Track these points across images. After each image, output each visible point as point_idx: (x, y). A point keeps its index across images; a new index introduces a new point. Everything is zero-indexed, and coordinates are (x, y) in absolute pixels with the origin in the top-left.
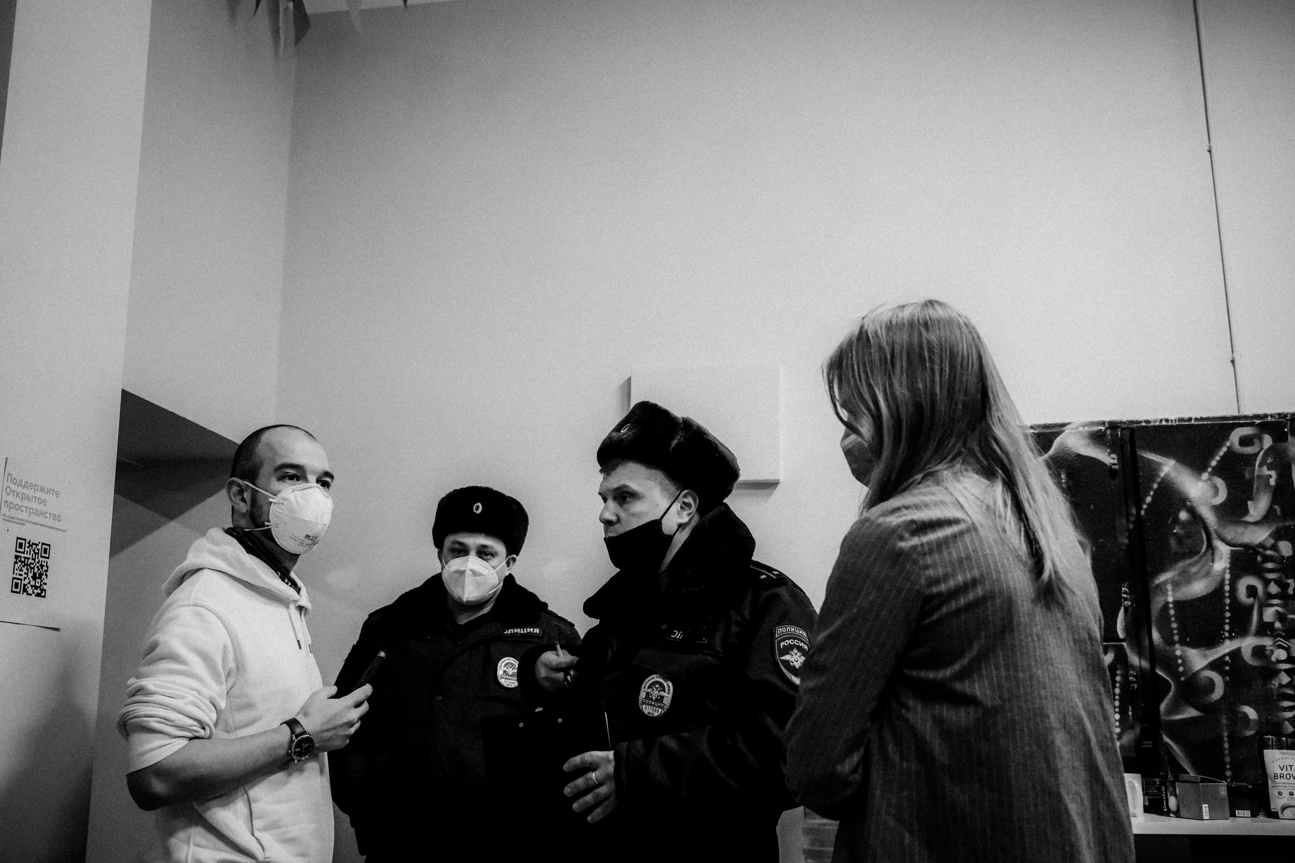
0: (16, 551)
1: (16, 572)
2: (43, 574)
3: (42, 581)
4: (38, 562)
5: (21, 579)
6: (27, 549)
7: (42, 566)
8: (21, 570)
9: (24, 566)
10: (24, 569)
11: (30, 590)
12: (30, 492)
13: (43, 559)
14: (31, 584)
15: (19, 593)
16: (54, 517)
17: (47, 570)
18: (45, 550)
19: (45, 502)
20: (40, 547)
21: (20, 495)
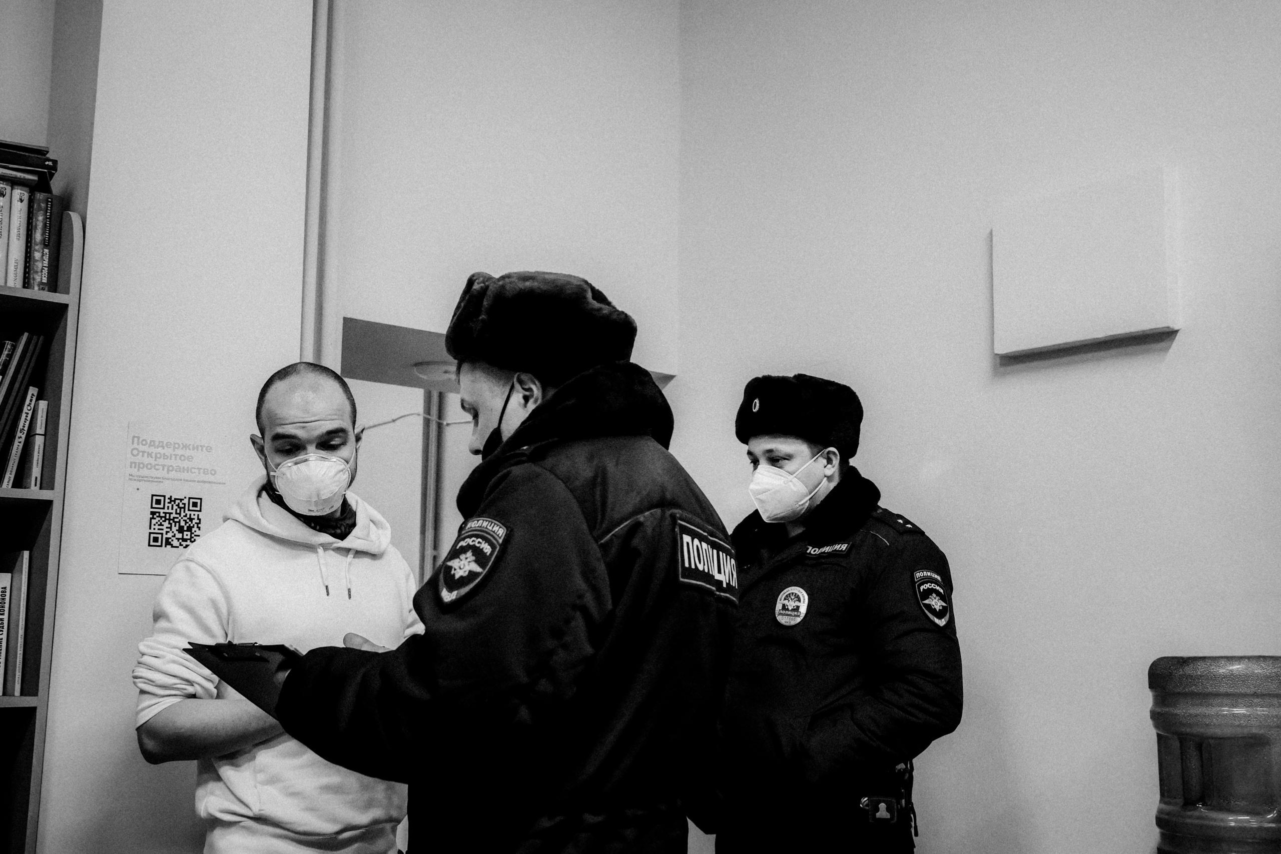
0: (152, 507)
1: (153, 527)
2: (193, 527)
3: (192, 533)
4: (186, 516)
5: (162, 534)
6: (167, 505)
7: (191, 519)
8: (161, 525)
9: (165, 521)
10: (166, 524)
11: (175, 543)
12: (168, 451)
13: (192, 513)
14: (177, 537)
15: (161, 546)
16: (206, 472)
17: (200, 523)
18: (195, 505)
19: (190, 458)
20: (186, 501)
21: (153, 455)
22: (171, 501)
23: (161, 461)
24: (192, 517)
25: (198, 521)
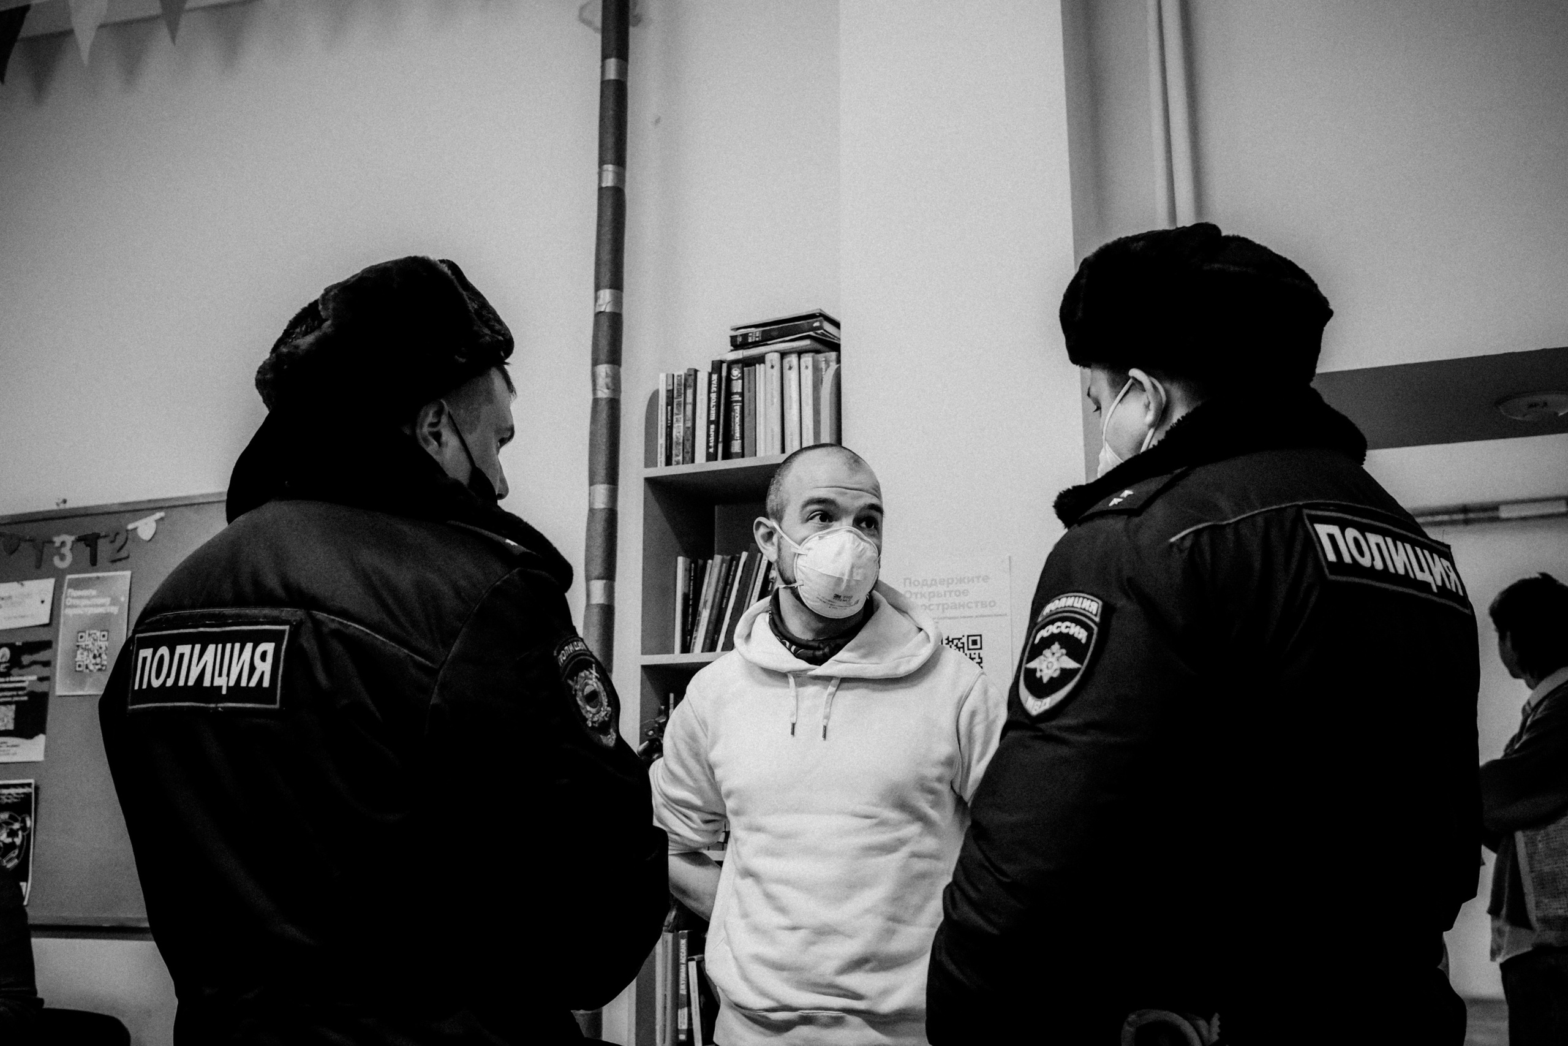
12: (942, 588)
13: (973, 652)
16: (984, 605)
17: (981, 662)
18: (975, 642)
19: (965, 593)
20: (964, 640)
21: (927, 595)
22: (949, 642)
23: (935, 601)
24: (973, 656)
25: (979, 661)
